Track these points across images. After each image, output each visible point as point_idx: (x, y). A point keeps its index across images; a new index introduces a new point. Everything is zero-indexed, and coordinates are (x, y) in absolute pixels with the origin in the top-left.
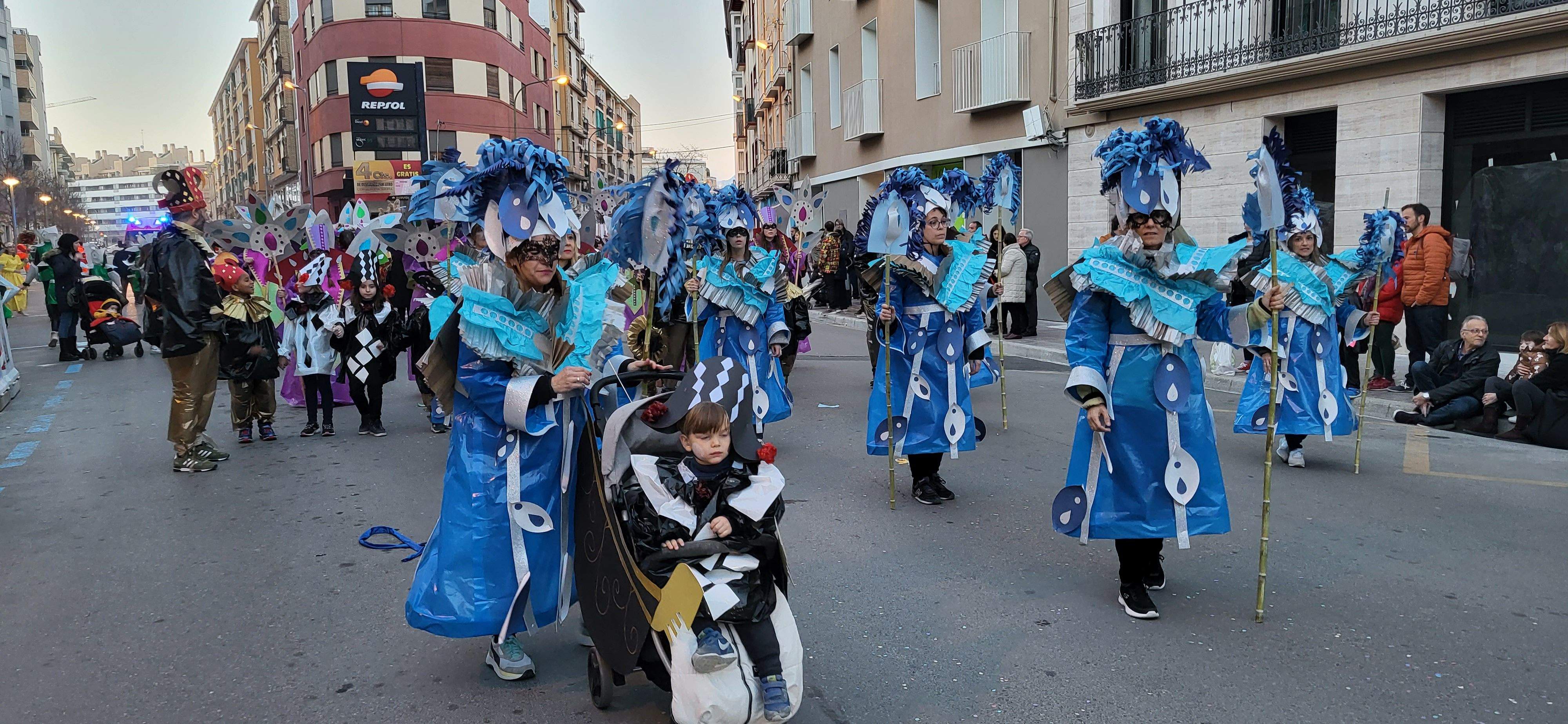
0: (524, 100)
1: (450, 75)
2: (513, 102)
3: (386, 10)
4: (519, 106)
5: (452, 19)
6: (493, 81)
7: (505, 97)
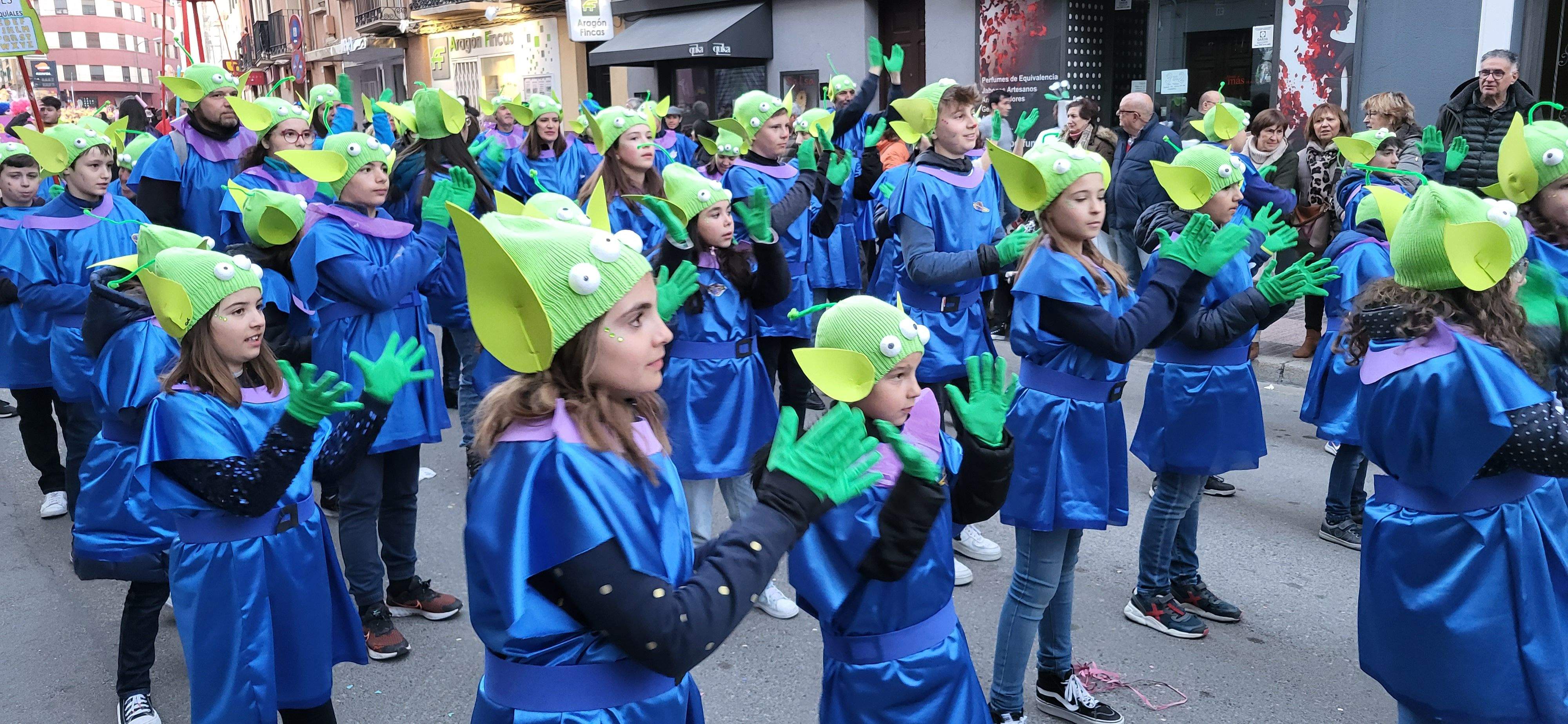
0: (147, 46)
1: (98, 40)
2: (137, 48)
3: (65, 11)
4: (142, 49)
5: (98, 14)
6: (122, 42)
7: (130, 47)
